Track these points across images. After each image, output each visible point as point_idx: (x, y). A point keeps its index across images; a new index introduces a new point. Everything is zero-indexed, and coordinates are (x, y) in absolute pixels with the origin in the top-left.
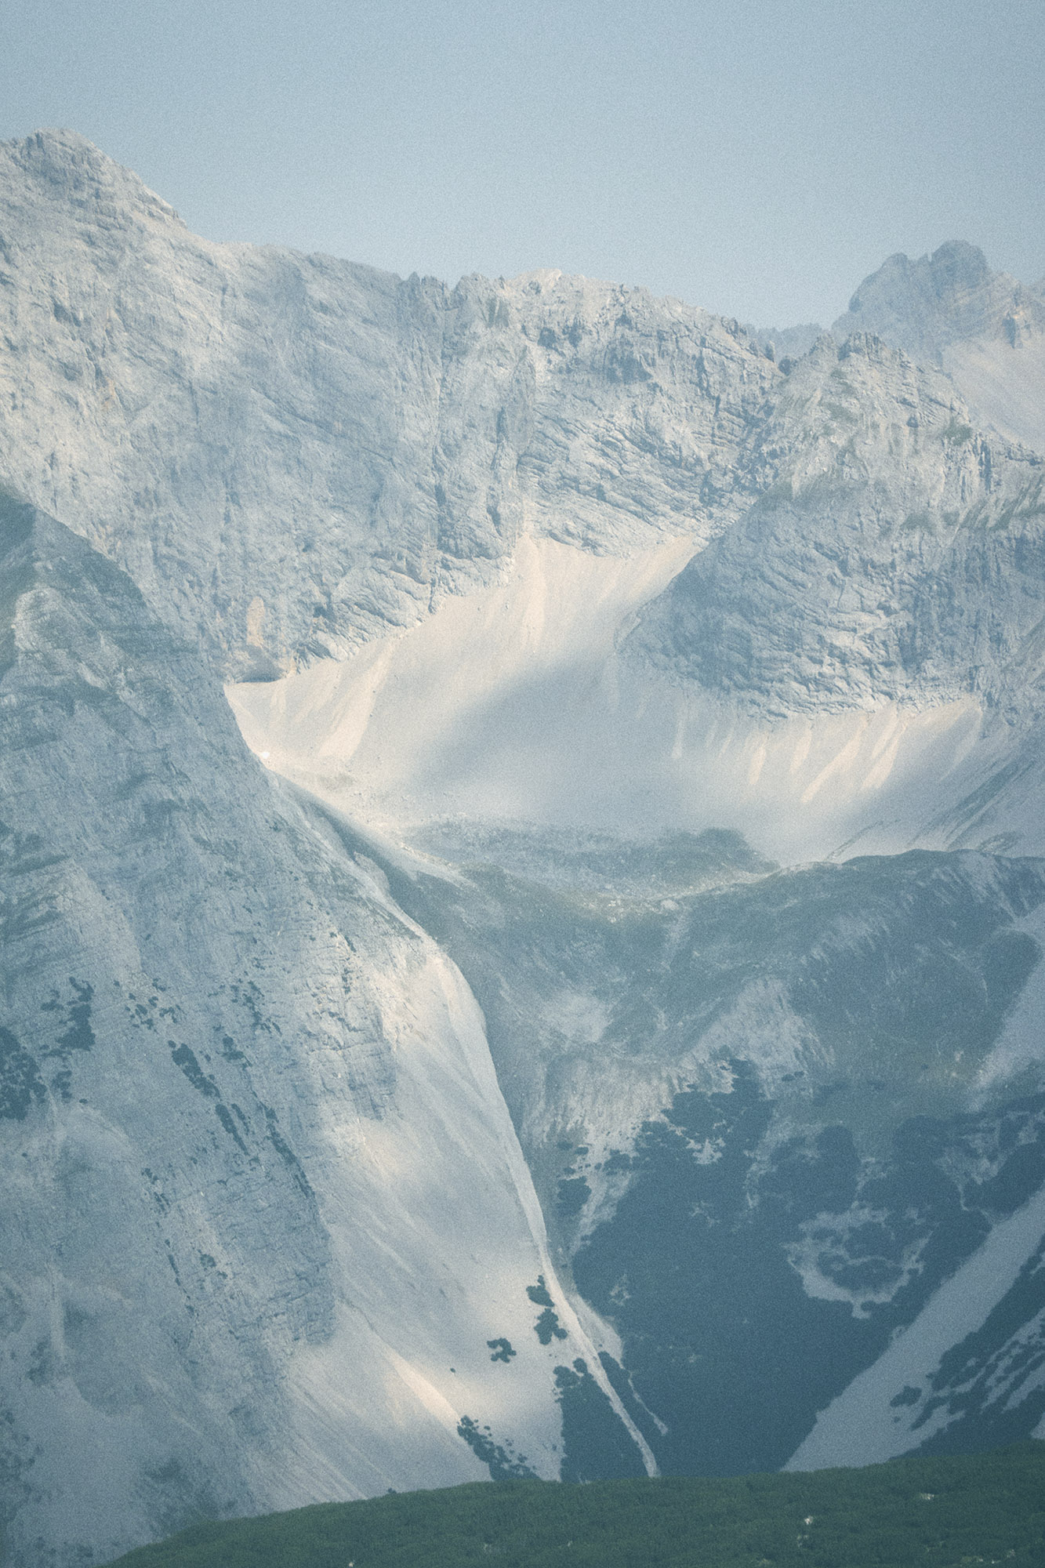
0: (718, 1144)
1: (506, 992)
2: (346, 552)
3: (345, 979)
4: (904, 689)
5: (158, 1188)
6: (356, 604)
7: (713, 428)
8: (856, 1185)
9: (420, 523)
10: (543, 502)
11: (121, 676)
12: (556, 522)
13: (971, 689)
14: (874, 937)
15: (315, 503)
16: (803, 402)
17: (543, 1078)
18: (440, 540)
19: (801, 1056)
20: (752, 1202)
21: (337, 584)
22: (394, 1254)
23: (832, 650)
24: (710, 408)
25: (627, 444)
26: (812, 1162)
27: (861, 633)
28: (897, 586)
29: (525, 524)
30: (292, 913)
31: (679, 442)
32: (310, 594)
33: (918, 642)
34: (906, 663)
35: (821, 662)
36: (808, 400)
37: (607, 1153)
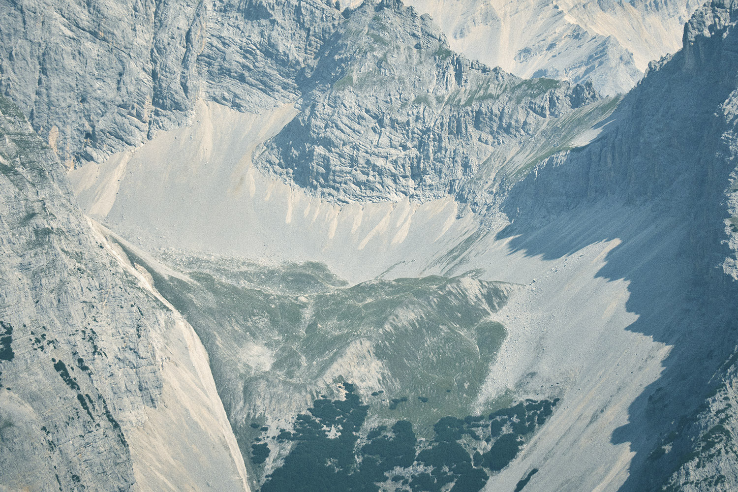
0: (338, 428)
1: (219, 342)
2: (104, 104)
3: (138, 330)
4: (413, 191)
5: (50, 438)
6: (108, 132)
7: (306, 45)
8: (416, 452)
9: (144, 89)
10: (210, 81)
11: (18, 159)
12: (218, 92)
13: (450, 192)
14: (417, 320)
15: (88, 76)
16: (358, 33)
17: (242, 389)
18: (153, 100)
19: (381, 382)
20: (359, 460)
21: (98, 121)
22: (166, 480)
23: (374, 167)
24: (304, 34)
25: (258, 52)
26: (391, 439)
27: (390, 159)
28: (410, 135)
29: (200, 93)
30: (112, 292)
31: (287, 52)
32: (83, 125)
33: (422, 165)
34: (414, 177)
35: (368, 175)
36: (361, 32)
37: (278, 431)
